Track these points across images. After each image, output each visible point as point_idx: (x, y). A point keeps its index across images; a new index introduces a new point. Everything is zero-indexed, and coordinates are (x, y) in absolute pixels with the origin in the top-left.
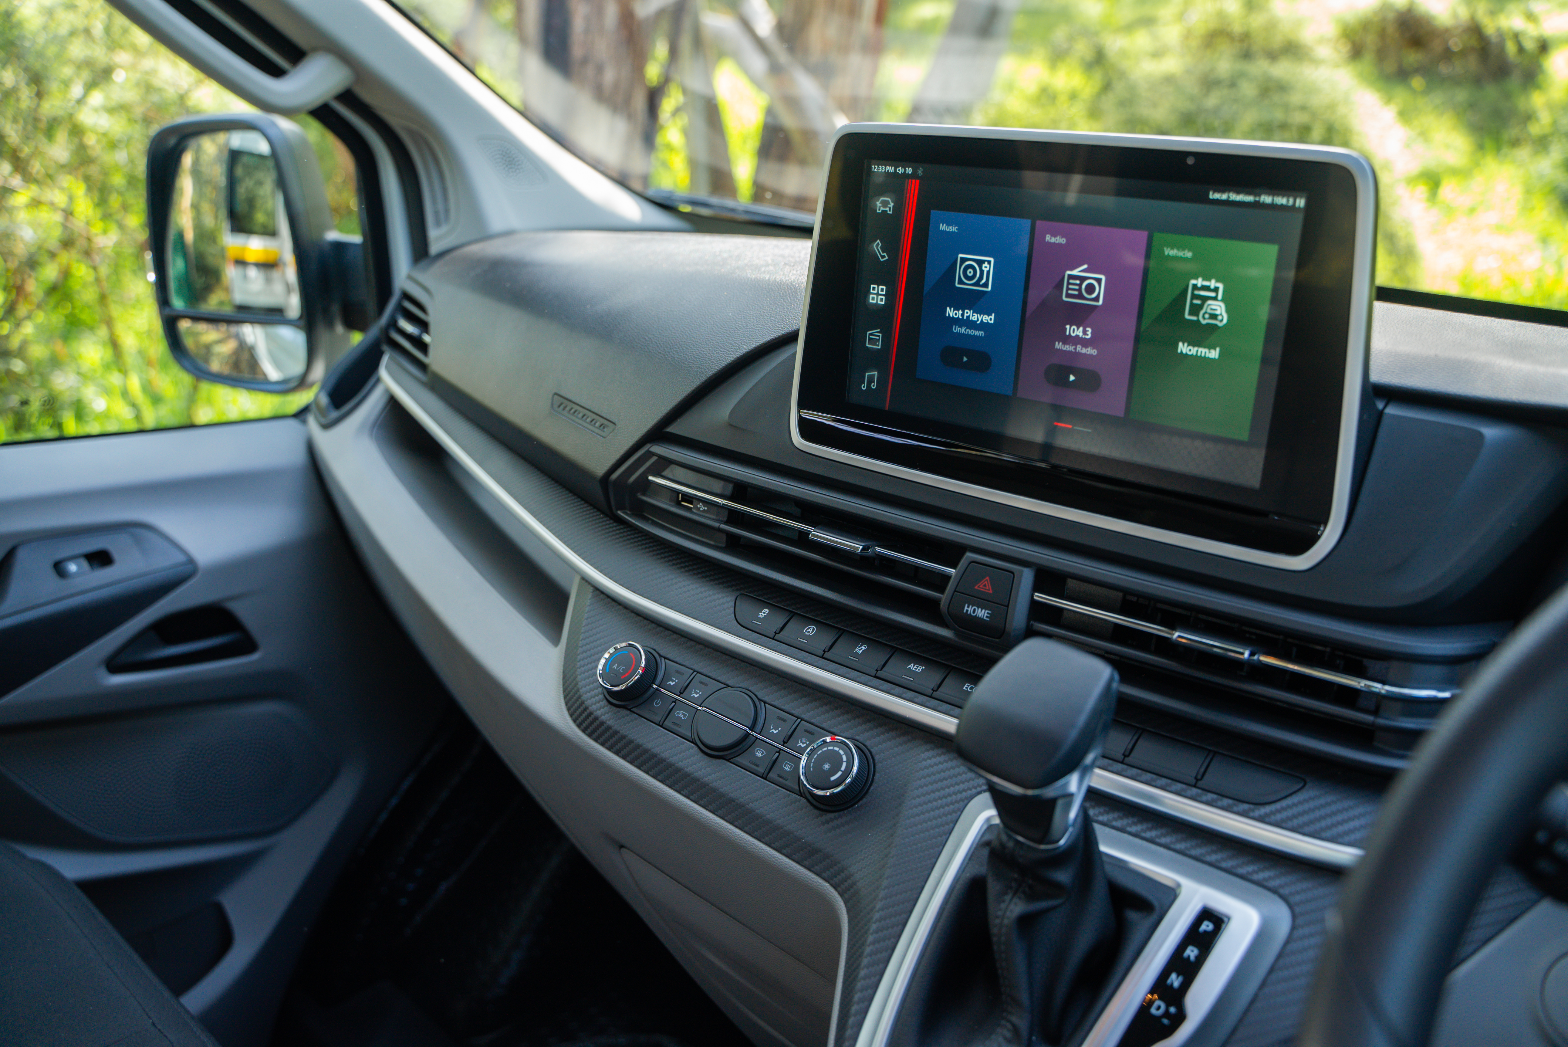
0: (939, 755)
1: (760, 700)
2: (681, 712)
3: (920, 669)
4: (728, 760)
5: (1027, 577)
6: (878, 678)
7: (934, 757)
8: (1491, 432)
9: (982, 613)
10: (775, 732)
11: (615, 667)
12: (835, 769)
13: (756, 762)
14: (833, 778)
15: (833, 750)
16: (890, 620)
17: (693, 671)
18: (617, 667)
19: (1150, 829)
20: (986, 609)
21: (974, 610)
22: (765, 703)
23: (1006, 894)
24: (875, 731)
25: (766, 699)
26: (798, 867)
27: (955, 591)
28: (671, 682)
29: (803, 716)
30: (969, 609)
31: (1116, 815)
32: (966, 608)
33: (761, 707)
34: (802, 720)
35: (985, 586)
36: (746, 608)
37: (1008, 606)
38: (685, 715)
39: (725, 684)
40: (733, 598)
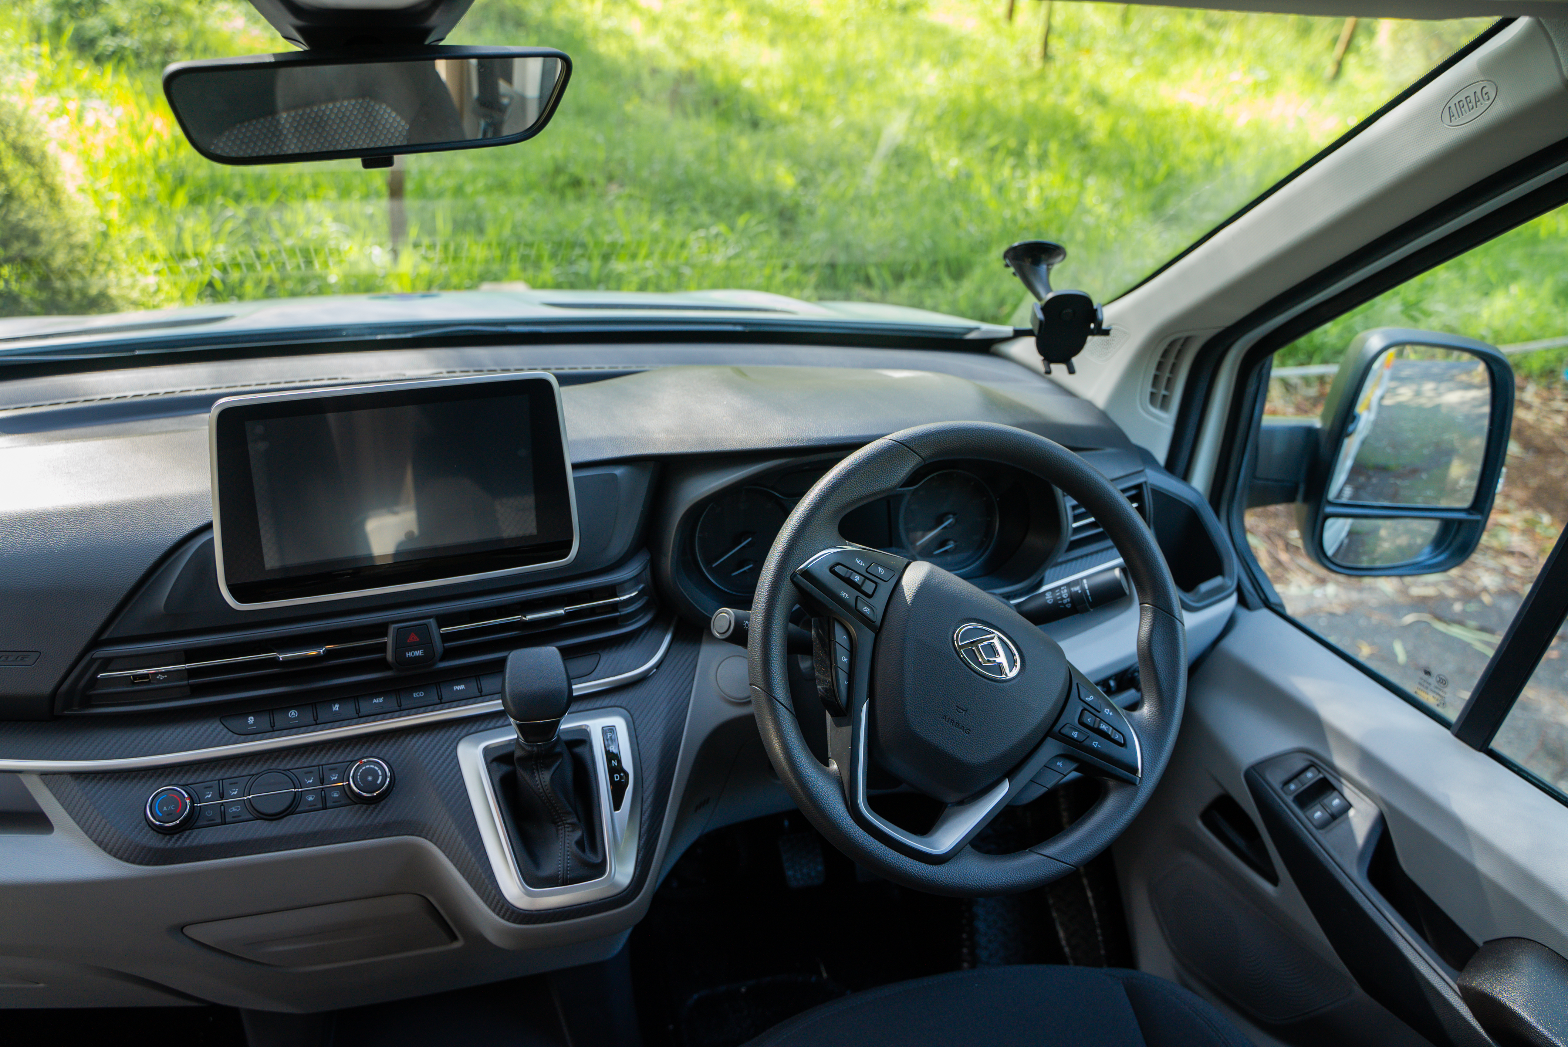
0: (421, 737)
1: (285, 770)
2: (233, 808)
3: (381, 700)
4: (292, 814)
5: (432, 622)
6: (360, 717)
7: (418, 740)
8: (619, 471)
9: (418, 653)
10: (311, 781)
11: (165, 809)
12: (376, 776)
13: (312, 804)
14: (379, 782)
15: (366, 769)
16: (336, 684)
17: (217, 781)
18: (167, 808)
19: (498, 721)
20: (420, 650)
21: (413, 654)
22: (289, 770)
23: (534, 773)
24: (373, 746)
25: (288, 767)
26: (381, 839)
27: (396, 649)
28: (207, 796)
29: (321, 763)
30: (409, 654)
31: (478, 724)
32: (407, 654)
33: (288, 773)
34: (322, 765)
35: (413, 638)
36: (235, 723)
37: (432, 643)
38: (238, 808)
39: (249, 775)
40: (219, 722)
